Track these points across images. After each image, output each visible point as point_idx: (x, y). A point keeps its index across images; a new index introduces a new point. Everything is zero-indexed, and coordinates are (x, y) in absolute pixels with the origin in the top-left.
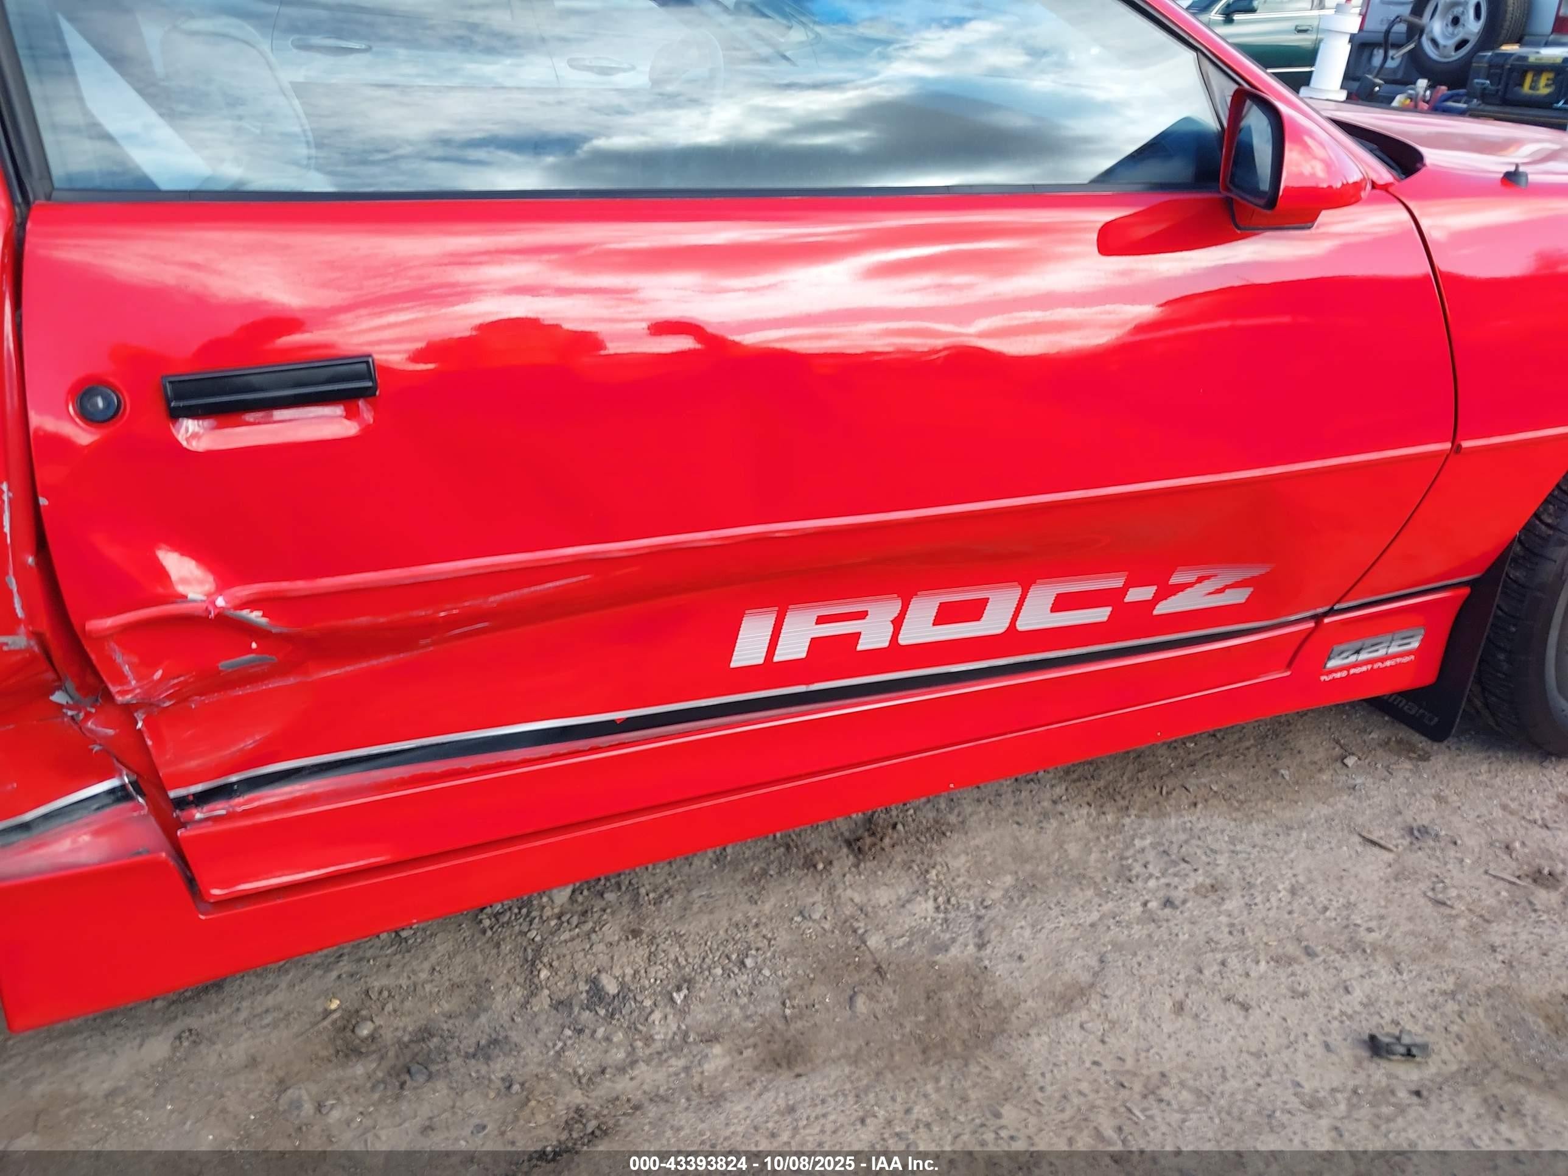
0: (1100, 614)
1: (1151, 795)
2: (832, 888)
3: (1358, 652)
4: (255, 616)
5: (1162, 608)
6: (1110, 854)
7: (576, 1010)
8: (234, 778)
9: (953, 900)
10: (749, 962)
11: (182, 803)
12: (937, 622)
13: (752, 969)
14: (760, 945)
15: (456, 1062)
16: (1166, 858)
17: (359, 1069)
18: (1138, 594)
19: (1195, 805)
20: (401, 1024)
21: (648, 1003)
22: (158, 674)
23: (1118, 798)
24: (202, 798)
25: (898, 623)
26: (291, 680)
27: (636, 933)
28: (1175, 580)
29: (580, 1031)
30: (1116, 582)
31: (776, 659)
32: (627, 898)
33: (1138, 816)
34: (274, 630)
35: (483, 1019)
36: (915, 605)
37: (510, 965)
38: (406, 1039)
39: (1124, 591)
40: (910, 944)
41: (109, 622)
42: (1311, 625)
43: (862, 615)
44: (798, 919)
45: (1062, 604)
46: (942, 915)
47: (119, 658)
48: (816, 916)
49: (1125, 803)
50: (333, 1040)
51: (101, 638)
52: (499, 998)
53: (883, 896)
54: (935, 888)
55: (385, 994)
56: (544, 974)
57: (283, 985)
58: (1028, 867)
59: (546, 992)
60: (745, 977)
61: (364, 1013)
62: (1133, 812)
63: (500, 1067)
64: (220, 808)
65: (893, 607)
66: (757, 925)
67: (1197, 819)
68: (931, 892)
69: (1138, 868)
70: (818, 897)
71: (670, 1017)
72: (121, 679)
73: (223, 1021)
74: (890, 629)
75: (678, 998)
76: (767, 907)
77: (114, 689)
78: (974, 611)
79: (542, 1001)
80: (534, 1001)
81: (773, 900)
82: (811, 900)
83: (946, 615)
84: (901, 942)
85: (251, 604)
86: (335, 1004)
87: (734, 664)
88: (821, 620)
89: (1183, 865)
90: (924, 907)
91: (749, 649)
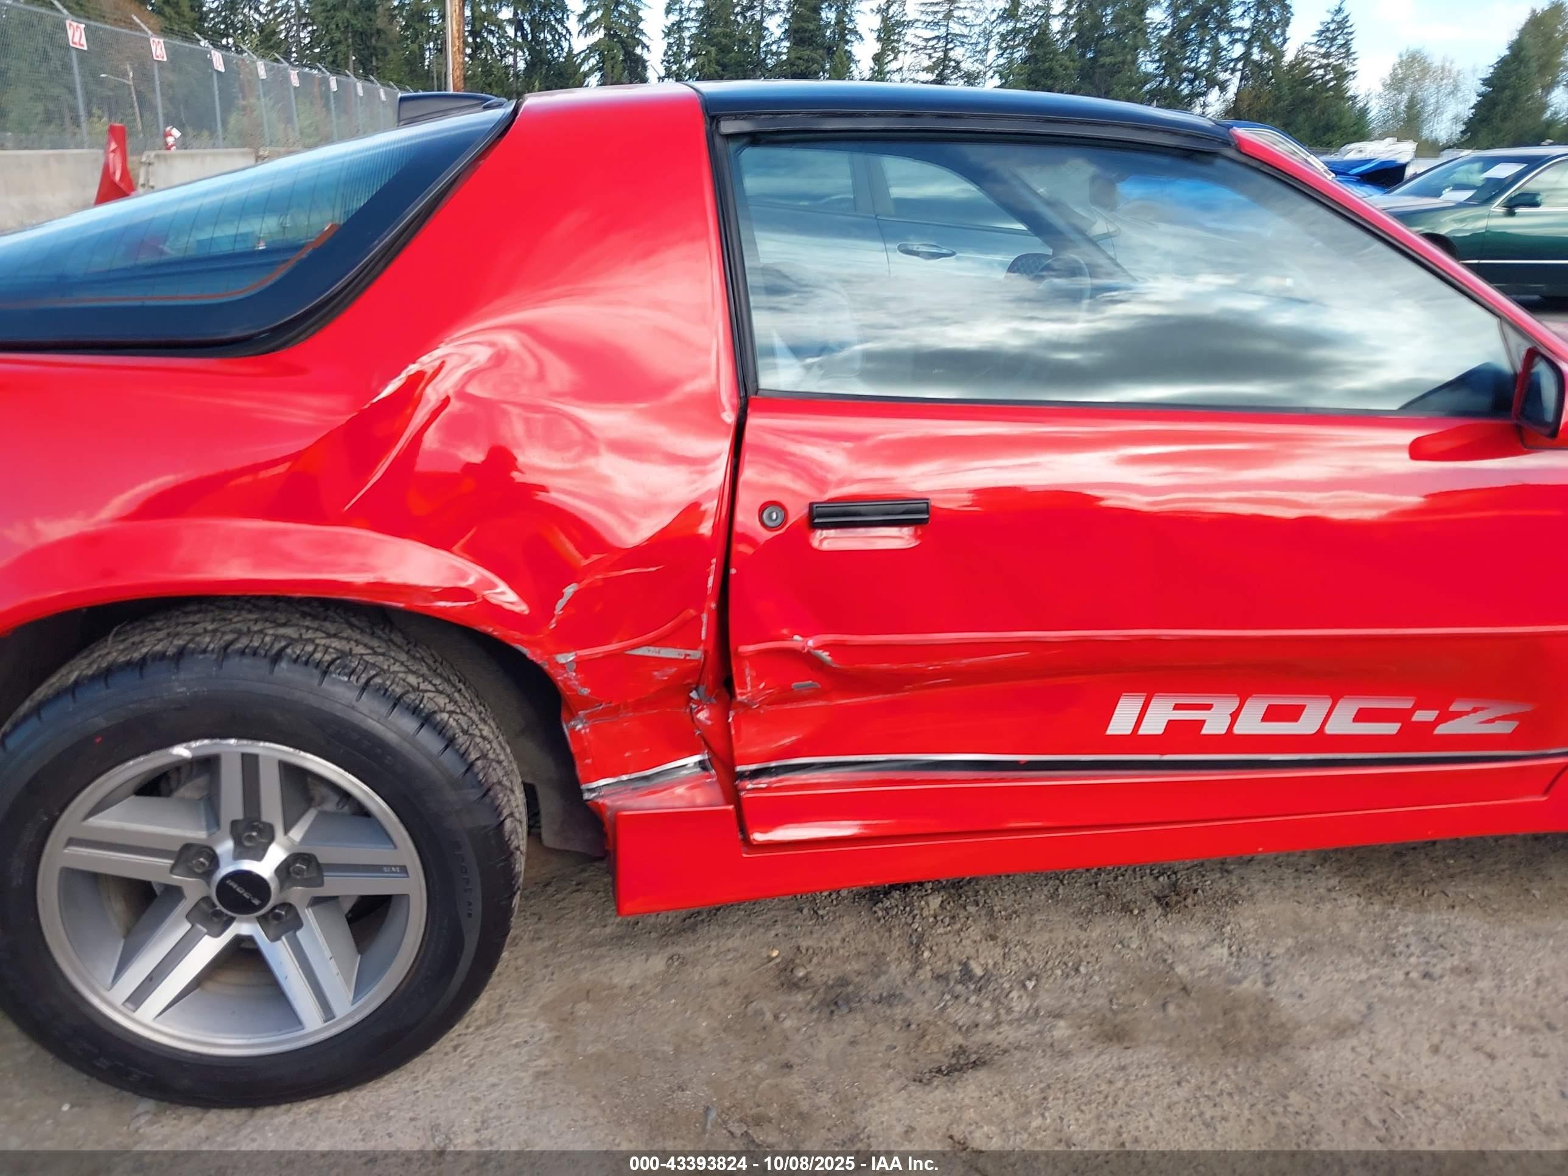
0: (1391, 728)
1: (1414, 895)
2: (1145, 929)
4: (825, 655)
5: (1442, 729)
6: (1377, 935)
7: (952, 983)
8: (773, 764)
9: (1244, 950)
10: (1082, 969)
11: (742, 776)
12: (1266, 718)
13: (1086, 975)
14: (1089, 960)
15: (867, 1004)
16: (1425, 943)
17: (800, 998)
18: (1424, 716)
19: (1453, 907)
20: (825, 973)
21: (1007, 985)
22: (762, 686)
23: (1385, 893)
24: (755, 774)
26: (821, 703)
27: (993, 938)
28: (1454, 707)
29: (957, 997)
30: (1406, 704)
31: (1141, 732)
32: (983, 912)
33: (1402, 910)
34: (834, 666)
35: (883, 979)
36: (1249, 704)
37: (899, 945)
38: (830, 982)
39: (1412, 711)
40: (1209, 976)
41: (751, 648)
43: (1209, 707)
44: (1119, 946)
45: (1362, 716)
46: (1234, 960)
47: (747, 671)
48: (1134, 946)
49: (1390, 898)
50: (778, 977)
51: (742, 657)
52: (893, 966)
53: (1186, 939)
54: (1230, 939)
55: (811, 951)
56: (927, 954)
57: (738, 935)
58: (1307, 935)
59: (928, 968)
60: (1079, 980)
61: (798, 961)
62: (1398, 906)
63: (899, 1012)
64: (763, 782)
65: (1233, 704)
66: (1086, 946)
67: (1456, 918)
68: (1226, 942)
69: (1401, 947)
70: (1134, 933)
71: (1024, 998)
72: (743, 685)
73: (699, 952)
74: (1229, 720)
75: (1030, 985)
76: (1094, 935)
77: (738, 691)
78: (1293, 714)
79: (925, 973)
80: (920, 972)
81: (1098, 931)
82: (1130, 935)
83: (1272, 714)
84: (1203, 973)
85: (824, 647)
86: (775, 953)
87: (1109, 732)
88: (1177, 707)
89: (1441, 950)
90: (1220, 952)
91: (1121, 722)
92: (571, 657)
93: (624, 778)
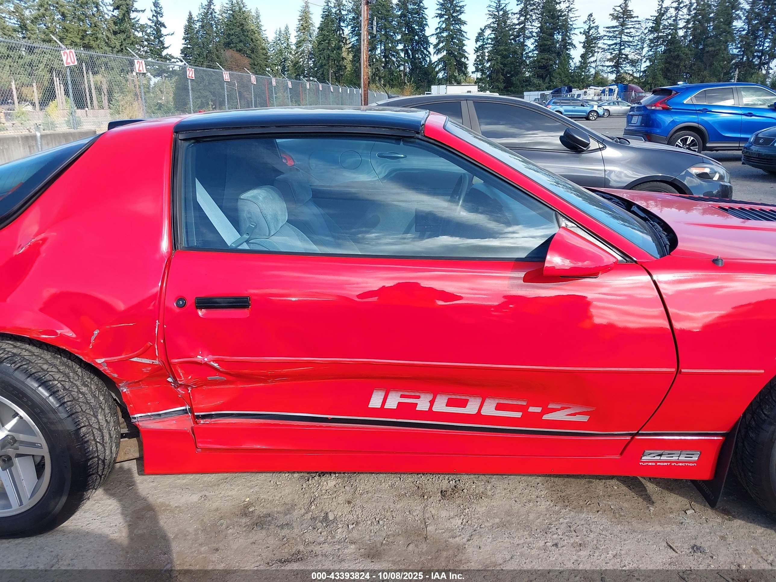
0: (518, 415)
1: (581, 503)
2: (426, 506)
3: (660, 455)
4: (216, 365)
5: (546, 417)
6: (546, 521)
7: (317, 522)
8: (213, 413)
9: (469, 522)
10: (381, 522)
11: (198, 417)
13: (381, 525)
14: (389, 518)
15: (272, 526)
16: (569, 529)
17: (244, 520)
18: (533, 409)
19: (598, 511)
20: (263, 511)
21: (340, 526)
22: (190, 377)
23: (566, 501)
24: (204, 417)
25: (432, 402)
26: (233, 386)
27: (349, 502)
28: (550, 406)
29: (314, 528)
30: (521, 402)
31: (385, 407)
32: (352, 490)
33: (570, 510)
34: (221, 370)
35: (288, 516)
36: (438, 397)
37: (305, 502)
38: (261, 515)
39: (527, 407)
40: (444, 532)
41: (176, 360)
42: (629, 438)
43: (418, 397)
44: (408, 513)
45: (499, 407)
46: (463, 526)
47: (179, 371)
48: (415, 514)
49: (567, 504)
50: (241, 510)
51: (175, 364)
52: (296, 511)
53: (444, 514)
54: (465, 516)
55: (263, 500)
57: (236, 490)
58: (509, 518)
59: (311, 513)
60: (377, 527)
61: (254, 504)
62: (568, 508)
63: (285, 532)
64: (208, 421)
65: (430, 397)
66: (392, 511)
67: (593, 517)
68: (462, 517)
69: (554, 529)
70: (419, 508)
71: (345, 532)
72: (180, 377)
73: (215, 495)
74: (429, 405)
75: (351, 527)
76: (398, 506)
77: (178, 379)
78: (463, 404)
79: (309, 516)
80: (306, 515)
81: (402, 504)
82: (416, 508)
83: (451, 403)
84: (440, 531)
85: (215, 361)
86: (247, 500)
87: (369, 406)
88: (402, 396)
89: (574, 533)
90: (458, 522)
91: (376, 401)
92: (103, 360)
93: (149, 414)
